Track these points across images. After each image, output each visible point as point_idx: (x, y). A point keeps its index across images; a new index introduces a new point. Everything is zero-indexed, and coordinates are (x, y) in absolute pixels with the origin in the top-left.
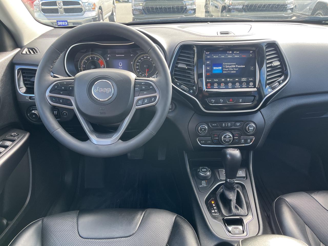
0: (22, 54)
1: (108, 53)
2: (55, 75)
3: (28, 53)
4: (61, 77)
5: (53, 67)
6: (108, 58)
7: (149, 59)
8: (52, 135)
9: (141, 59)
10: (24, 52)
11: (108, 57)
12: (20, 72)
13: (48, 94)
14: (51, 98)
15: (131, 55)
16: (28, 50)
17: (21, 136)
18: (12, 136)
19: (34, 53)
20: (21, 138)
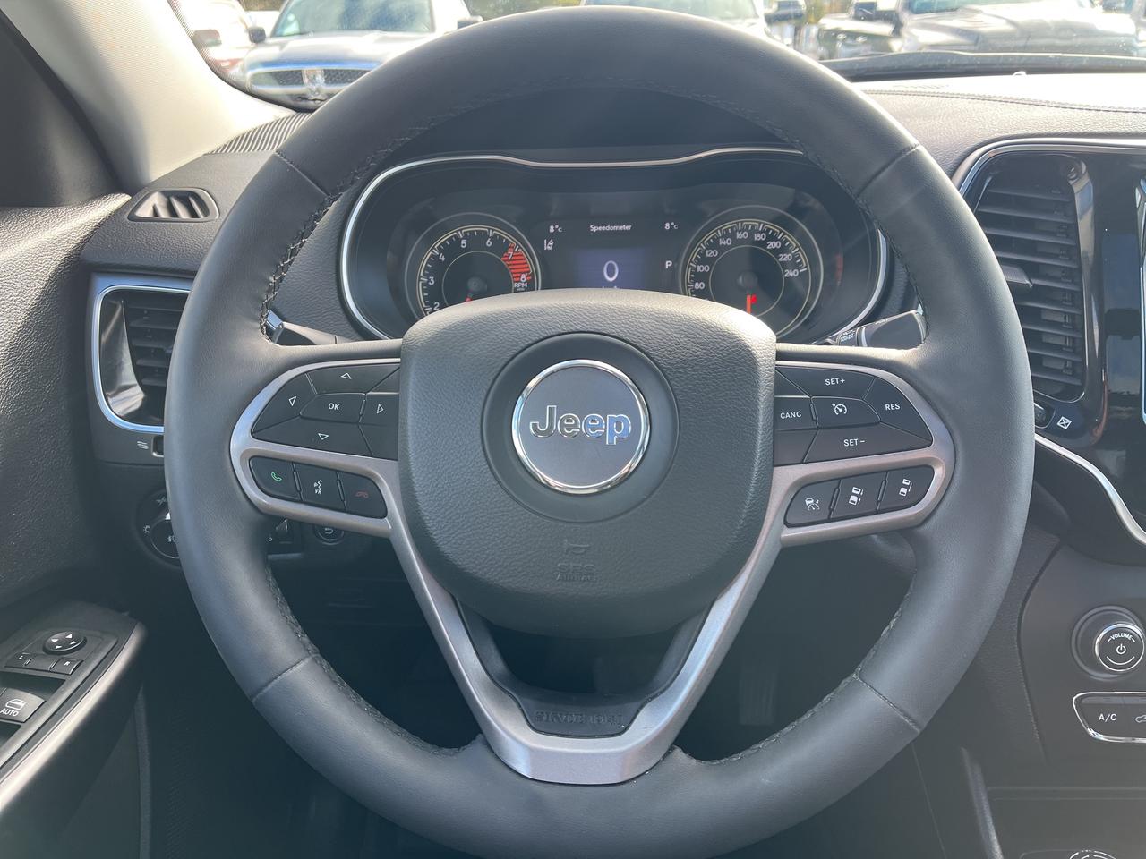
0: (133, 218)
1: (552, 214)
2: (287, 325)
3: (164, 214)
4: (325, 343)
5: (281, 279)
6: (551, 243)
7: (763, 244)
8: (254, 701)
9: (722, 242)
10: (145, 211)
11: (549, 236)
12: (120, 307)
13: (241, 440)
14: (259, 464)
15: (667, 226)
16: (164, 204)
17: (96, 652)
18: (49, 652)
19: (194, 214)
20: (91, 667)
